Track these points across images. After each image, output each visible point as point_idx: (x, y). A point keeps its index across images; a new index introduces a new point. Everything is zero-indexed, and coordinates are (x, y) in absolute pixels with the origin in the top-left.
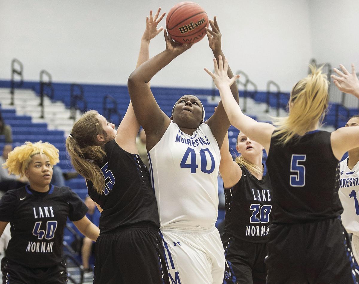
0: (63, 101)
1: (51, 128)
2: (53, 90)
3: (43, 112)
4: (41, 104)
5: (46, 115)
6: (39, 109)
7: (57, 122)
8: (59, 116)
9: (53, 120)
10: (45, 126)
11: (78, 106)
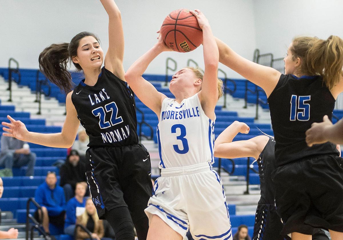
0: (29, 86)
1: (18, 110)
2: (20, 76)
3: (10, 96)
4: (9, 89)
5: (13, 99)
6: (8, 93)
7: (24, 105)
8: (25, 99)
9: (20, 103)
10: (13, 108)
11: (42, 91)
